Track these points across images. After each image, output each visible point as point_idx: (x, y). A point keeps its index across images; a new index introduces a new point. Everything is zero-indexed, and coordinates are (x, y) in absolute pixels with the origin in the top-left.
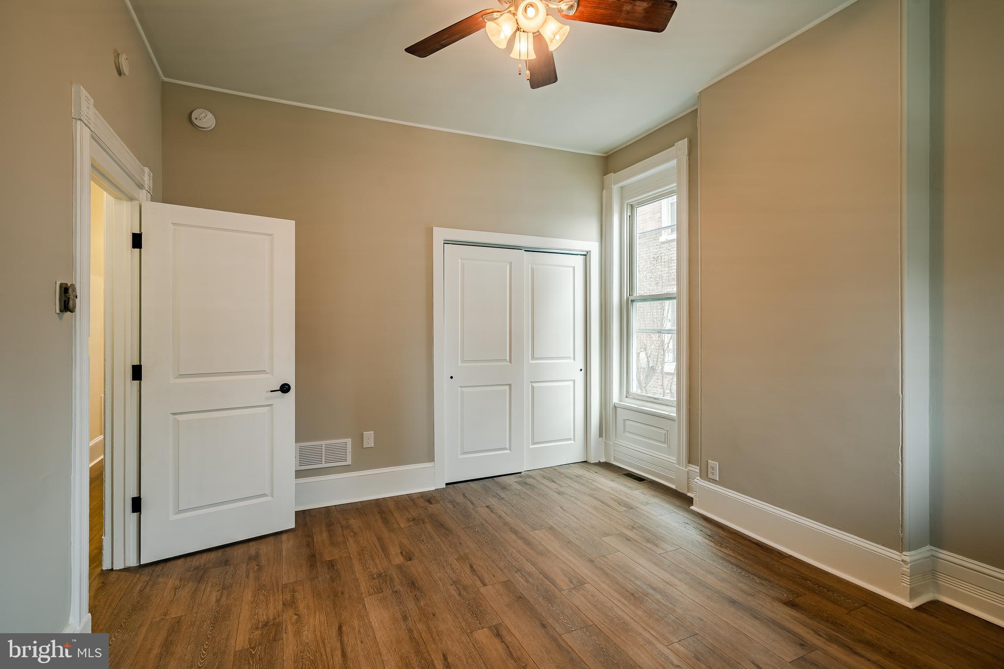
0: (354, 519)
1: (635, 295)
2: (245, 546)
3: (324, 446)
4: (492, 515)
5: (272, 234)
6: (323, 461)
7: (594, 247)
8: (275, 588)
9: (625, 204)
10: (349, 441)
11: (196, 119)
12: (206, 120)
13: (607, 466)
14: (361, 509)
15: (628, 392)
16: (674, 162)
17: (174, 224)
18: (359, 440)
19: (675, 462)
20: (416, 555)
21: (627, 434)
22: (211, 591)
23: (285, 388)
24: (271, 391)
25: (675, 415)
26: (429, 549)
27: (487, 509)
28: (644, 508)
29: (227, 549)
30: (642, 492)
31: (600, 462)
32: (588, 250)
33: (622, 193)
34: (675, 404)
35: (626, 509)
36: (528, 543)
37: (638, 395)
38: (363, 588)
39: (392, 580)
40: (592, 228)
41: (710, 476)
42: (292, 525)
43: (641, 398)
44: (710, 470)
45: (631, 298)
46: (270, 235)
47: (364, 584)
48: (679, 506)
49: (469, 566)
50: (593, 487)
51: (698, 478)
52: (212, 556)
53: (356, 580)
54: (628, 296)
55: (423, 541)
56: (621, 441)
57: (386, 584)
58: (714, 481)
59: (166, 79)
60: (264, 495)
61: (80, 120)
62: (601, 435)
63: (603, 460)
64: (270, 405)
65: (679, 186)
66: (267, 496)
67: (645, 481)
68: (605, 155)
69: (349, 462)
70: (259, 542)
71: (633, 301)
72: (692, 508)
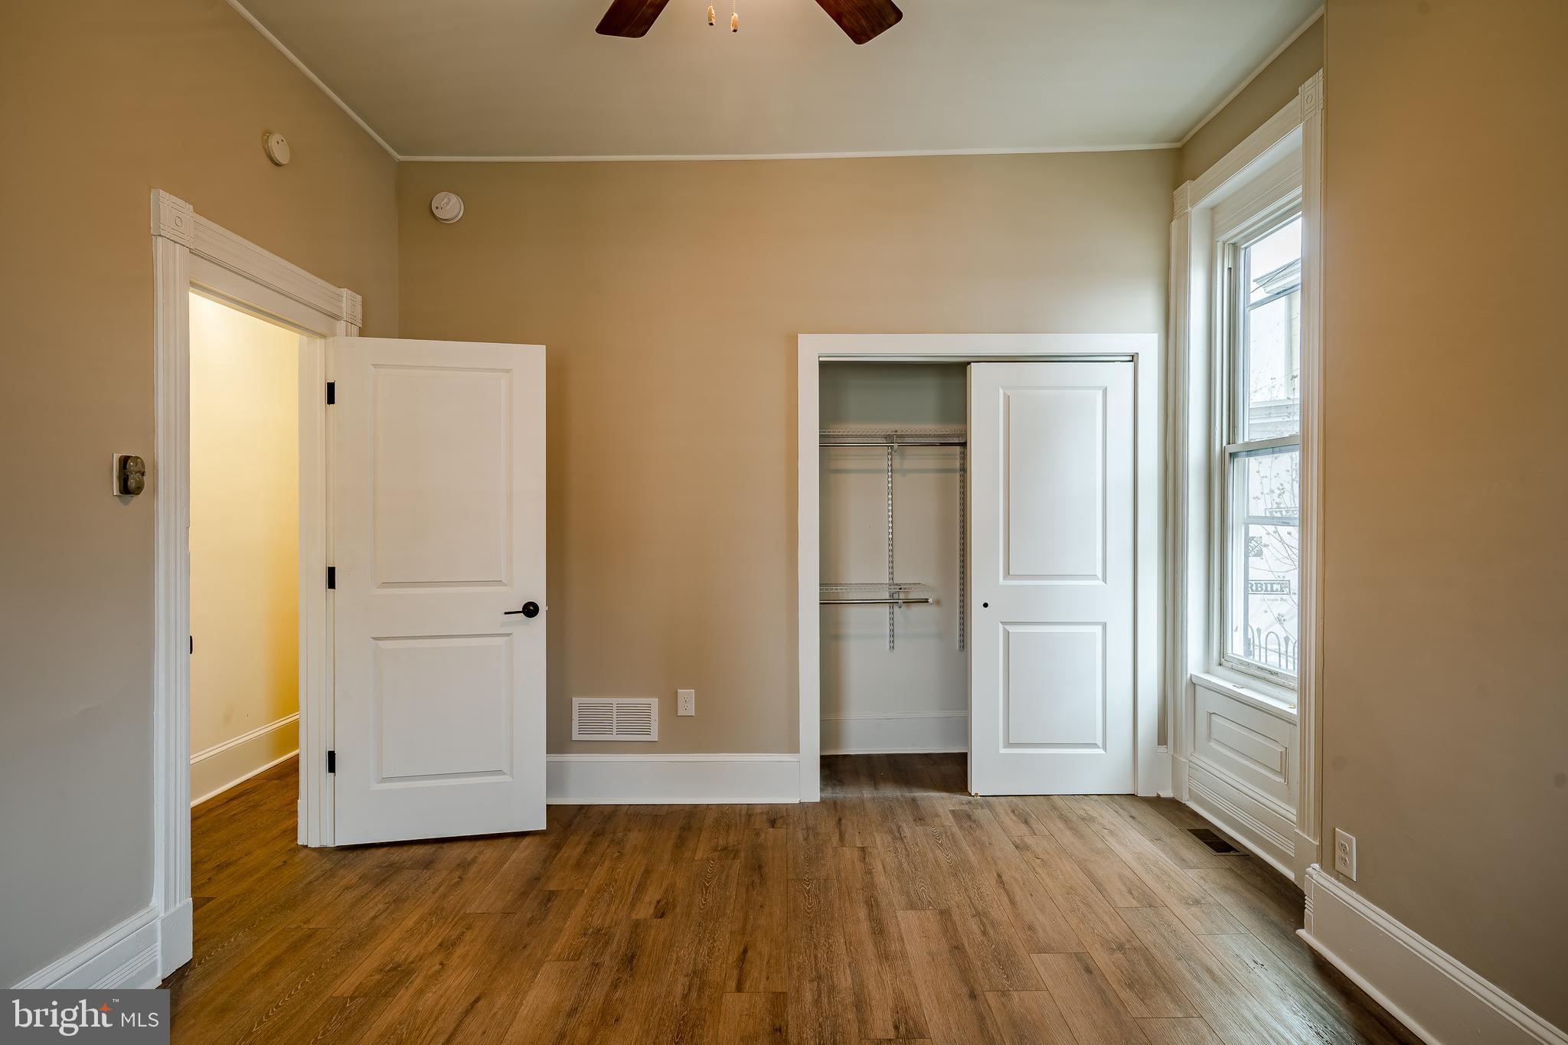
0: (639, 831)
1: (1241, 442)
2: (467, 845)
3: (615, 706)
4: (859, 866)
5: (510, 370)
6: (615, 730)
7: (1149, 345)
8: (452, 916)
9: (1219, 245)
10: (654, 702)
11: (437, 208)
12: (450, 206)
13: (1171, 809)
14: (654, 817)
15: (1222, 653)
16: (1297, 134)
17: (374, 366)
18: (670, 703)
19: (1294, 819)
20: (678, 910)
21: (1213, 744)
22: (379, 901)
23: (530, 610)
24: (506, 613)
25: (1294, 711)
26: (704, 905)
27: (856, 854)
28: (1181, 911)
29: (445, 846)
30: (1203, 875)
31: (1159, 797)
32: (1132, 351)
33: (1212, 220)
34: (1295, 684)
35: (1135, 903)
36: (879, 930)
37: (1242, 663)
38: (557, 948)
39: (607, 943)
40: (1146, 305)
41: (1339, 866)
42: (542, 826)
43: (1243, 668)
44: (1339, 853)
45: (1232, 449)
46: (508, 371)
47: (564, 941)
48: (1272, 923)
49: (742, 949)
50: (1100, 845)
51: (1317, 866)
52: (421, 851)
53: (560, 930)
54: (1224, 444)
55: (707, 888)
56: (1203, 758)
57: (594, 948)
58: (1346, 880)
59: (402, 158)
60: (499, 772)
61: (161, 236)
62: (1162, 739)
63: (1167, 793)
64: (509, 635)
65: (1306, 194)
66: (505, 774)
67: (1232, 853)
68: (1178, 145)
69: (654, 736)
70: (489, 842)
71: (1233, 455)
72: (1302, 933)
